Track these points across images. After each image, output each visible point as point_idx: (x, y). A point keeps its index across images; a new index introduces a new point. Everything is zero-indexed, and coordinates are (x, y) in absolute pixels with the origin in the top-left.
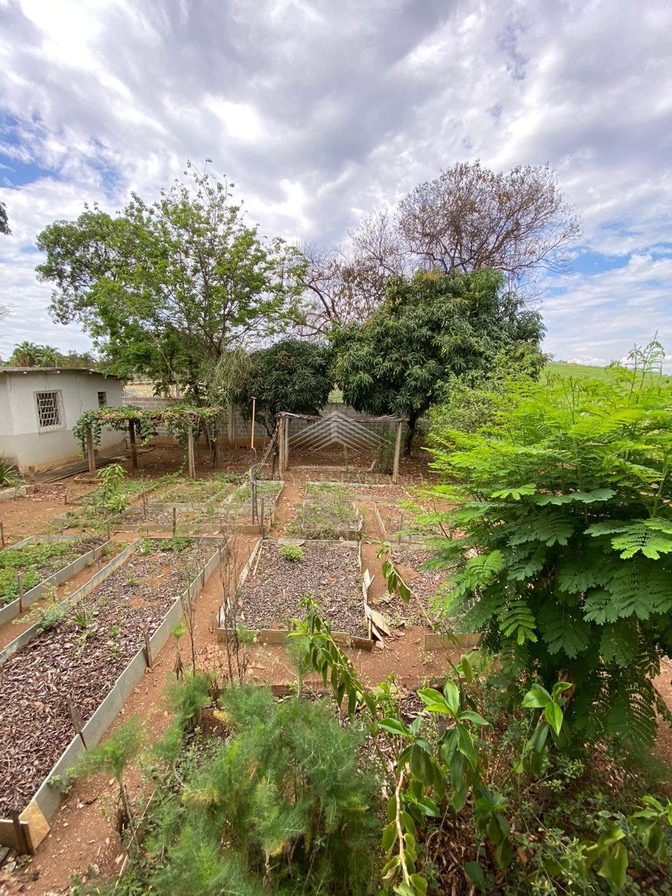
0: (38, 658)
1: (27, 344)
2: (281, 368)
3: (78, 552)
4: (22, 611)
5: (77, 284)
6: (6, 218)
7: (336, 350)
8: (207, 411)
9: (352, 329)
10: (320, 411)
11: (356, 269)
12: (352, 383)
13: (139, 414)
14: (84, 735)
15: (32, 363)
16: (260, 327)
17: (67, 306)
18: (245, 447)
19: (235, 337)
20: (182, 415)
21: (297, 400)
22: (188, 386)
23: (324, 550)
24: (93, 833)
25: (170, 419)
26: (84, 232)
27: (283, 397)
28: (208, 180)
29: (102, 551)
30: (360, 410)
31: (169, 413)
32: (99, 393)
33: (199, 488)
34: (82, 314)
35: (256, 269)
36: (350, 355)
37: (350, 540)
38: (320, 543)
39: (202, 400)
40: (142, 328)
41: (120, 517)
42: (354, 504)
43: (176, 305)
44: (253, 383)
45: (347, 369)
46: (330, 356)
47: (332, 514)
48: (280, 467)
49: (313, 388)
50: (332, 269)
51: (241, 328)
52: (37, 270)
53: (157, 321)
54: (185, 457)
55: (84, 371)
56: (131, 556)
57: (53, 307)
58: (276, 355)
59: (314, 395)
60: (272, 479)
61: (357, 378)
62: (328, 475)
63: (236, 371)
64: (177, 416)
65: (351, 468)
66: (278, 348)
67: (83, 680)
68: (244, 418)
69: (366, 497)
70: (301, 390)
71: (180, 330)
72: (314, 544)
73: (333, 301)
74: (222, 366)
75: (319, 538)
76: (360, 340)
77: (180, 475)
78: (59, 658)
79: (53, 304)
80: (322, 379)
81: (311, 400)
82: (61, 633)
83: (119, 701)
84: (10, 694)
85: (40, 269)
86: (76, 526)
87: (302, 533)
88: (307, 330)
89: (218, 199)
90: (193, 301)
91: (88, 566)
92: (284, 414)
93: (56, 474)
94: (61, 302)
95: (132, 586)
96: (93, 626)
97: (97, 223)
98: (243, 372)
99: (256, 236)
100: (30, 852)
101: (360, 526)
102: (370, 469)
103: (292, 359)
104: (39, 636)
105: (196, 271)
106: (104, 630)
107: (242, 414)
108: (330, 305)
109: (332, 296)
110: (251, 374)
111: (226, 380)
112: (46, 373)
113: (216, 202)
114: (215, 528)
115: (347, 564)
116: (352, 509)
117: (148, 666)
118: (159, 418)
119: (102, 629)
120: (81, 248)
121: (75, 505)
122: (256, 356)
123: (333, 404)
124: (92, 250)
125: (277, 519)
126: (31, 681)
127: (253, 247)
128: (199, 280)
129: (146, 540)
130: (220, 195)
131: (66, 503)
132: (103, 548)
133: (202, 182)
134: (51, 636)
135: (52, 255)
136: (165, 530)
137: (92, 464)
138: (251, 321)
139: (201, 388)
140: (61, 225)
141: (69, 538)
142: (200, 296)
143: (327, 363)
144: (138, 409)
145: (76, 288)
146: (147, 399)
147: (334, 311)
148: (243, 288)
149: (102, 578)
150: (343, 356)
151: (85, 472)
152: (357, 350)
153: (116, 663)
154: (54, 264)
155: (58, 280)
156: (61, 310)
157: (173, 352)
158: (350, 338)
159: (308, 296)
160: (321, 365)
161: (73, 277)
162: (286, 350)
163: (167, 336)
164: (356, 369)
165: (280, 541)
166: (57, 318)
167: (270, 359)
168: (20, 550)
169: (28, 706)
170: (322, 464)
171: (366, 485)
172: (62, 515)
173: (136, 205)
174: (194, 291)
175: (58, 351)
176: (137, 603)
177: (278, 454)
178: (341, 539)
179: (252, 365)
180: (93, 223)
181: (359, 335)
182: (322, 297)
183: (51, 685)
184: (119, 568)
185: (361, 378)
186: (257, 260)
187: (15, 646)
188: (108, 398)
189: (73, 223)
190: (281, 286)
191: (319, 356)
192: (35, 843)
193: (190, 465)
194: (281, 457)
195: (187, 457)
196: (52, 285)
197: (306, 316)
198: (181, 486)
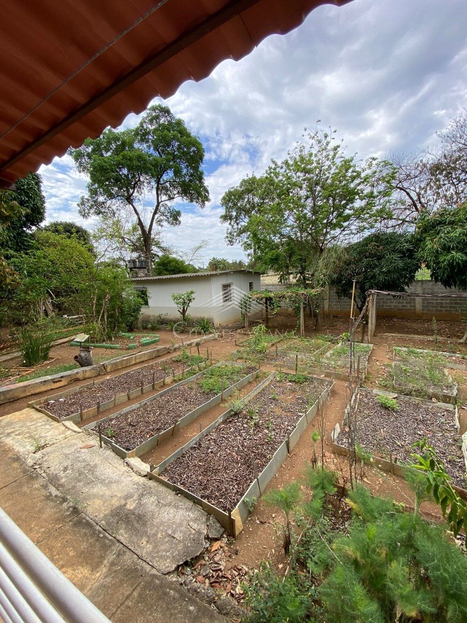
0: (232, 428)
1: (214, 259)
2: (372, 256)
3: (245, 373)
4: (223, 400)
5: (238, 222)
6: (208, 193)
7: (424, 235)
8: (313, 292)
9: (442, 215)
10: (406, 288)
11: (444, 161)
12: (443, 262)
13: (272, 295)
14: (259, 481)
15: (216, 269)
16: (353, 227)
17: (233, 235)
18: (337, 317)
19: (333, 238)
20: (297, 295)
21: (385, 279)
22: (299, 275)
23: (417, 406)
24: (265, 542)
25: (290, 297)
26: (243, 191)
27: (372, 278)
28: (318, 135)
29: (257, 375)
30: (450, 286)
31: (289, 294)
32: (250, 283)
33: (306, 343)
34: (240, 239)
35: (352, 185)
36: (441, 237)
37: (444, 402)
38: (412, 400)
39: (308, 284)
40: (274, 241)
41: (264, 356)
42: (446, 371)
43: (295, 223)
44: (347, 270)
45: (437, 251)
46: (417, 241)
47: (422, 377)
48: (369, 333)
49: (401, 269)
50: (419, 168)
51: (338, 231)
52: (220, 218)
53: (282, 235)
54: (298, 322)
55: (243, 271)
56: (272, 381)
57: (227, 237)
58: (367, 246)
59: (401, 275)
60: (362, 342)
61: (449, 257)
62: (415, 343)
63: (334, 262)
64: (294, 295)
65: (440, 338)
66: (368, 240)
67: (254, 448)
68: (339, 296)
69: (458, 366)
70: (389, 272)
71: (295, 239)
72: (406, 399)
73: (419, 195)
74: (324, 259)
75: (411, 395)
76: (452, 223)
77: (295, 334)
78: (242, 432)
79: (227, 235)
80: (409, 261)
81: (398, 279)
82: (241, 418)
83: (275, 469)
84: (221, 444)
85: (222, 217)
86: (242, 358)
87: (393, 387)
88: (391, 223)
89: (325, 144)
90: (305, 218)
91: (250, 383)
92: (373, 291)
93: (230, 328)
94: (230, 233)
95: (274, 400)
96: (256, 418)
97: (250, 183)
98: (340, 262)
99: (353, 161)
100: (234, 536)
101: (455, 392)
102: (461, 341)
103: (381, 247)
104: (231, 416)
105: (307, 197)
106: (262, 423)
107: (337, 293)
108: (415, 198)
109: (418, 190)
110: (345, 262)
111: (327, 269)
112: (226, 274)
113: (323, 147)
114: (322, 372)
115: (442, 423)
116: (444, 375)
117: (289, 453)
118: (283, 297)
119: (261, 421)
120: (241, 201)
121: (240, 346)
122: (350, 249)
123: (418, 281)
124: (246, 200)
125: (369, 373)
126: (230, 440)
127: (350, 170)
128: (309, 203)
129: (279, 372)
130: (326, 141)
131: (236, 345)
132: (257, 373)
133: (314, 137)
134: (237, 418)
135: (227, 208)
136: (290, 368)
137: (246, 324)
138: (345, 224)
139: (307, 275)
140: (232, 190)
141: (239, 365)
142: (309, 214)
143: (414, 247)
144: (271, 292)
145: (238, 224)
146: (273, 285)
147: (420, 203)
148: (341, 201)
149: (258, 391)
150: (432, 240)
151: (243, 328)
152: (448, 233)
153: (272, 445)
154: (228, 213)
155: (229, 221)
156: (231, 238)
157: (291, 254)
158: (441, 223)
159: (396, 195)
160: (408, 250)
161: (237, 218)
162: (375, 242)
163: (289, 244)
164: (447, 249)
165: (375, 391)
166: (228, 242)
167: (361, 249)
168: (219, 367)
169: (230, 453)
170: (407, 333)
171: (457, 355)
172: (235, 351)
173: (273, 166)
174: (305, 211)
175: (227, 261)
176: (278, 411)
177: (367, 323)
178: (434, 400)
179: (347, 256)
180: (247, 184)
181: (449, 218)
182: (408, 194)
183: (239, 445)
184: (266, 387)
185: (453, 257)
186: (353, 178)
187: (222, 418)
188: (254, 286)
189: (237, 187)
190: (372, 193)
191: (407, 242)
192: (237, 533)
193: (301, 328)
194: (369, 325)
195: (300, 323)
196: (227, 224)
197: (392, 211)
198: (296, 341)
